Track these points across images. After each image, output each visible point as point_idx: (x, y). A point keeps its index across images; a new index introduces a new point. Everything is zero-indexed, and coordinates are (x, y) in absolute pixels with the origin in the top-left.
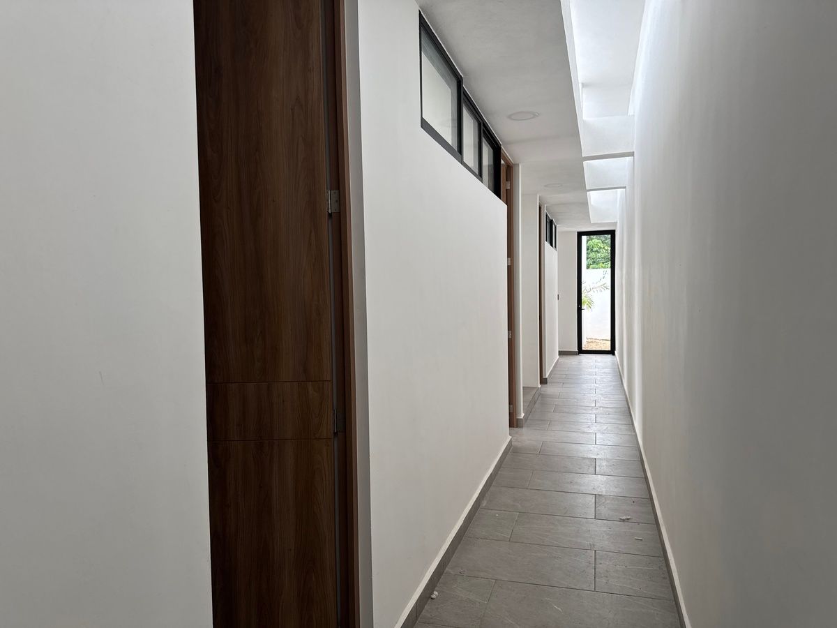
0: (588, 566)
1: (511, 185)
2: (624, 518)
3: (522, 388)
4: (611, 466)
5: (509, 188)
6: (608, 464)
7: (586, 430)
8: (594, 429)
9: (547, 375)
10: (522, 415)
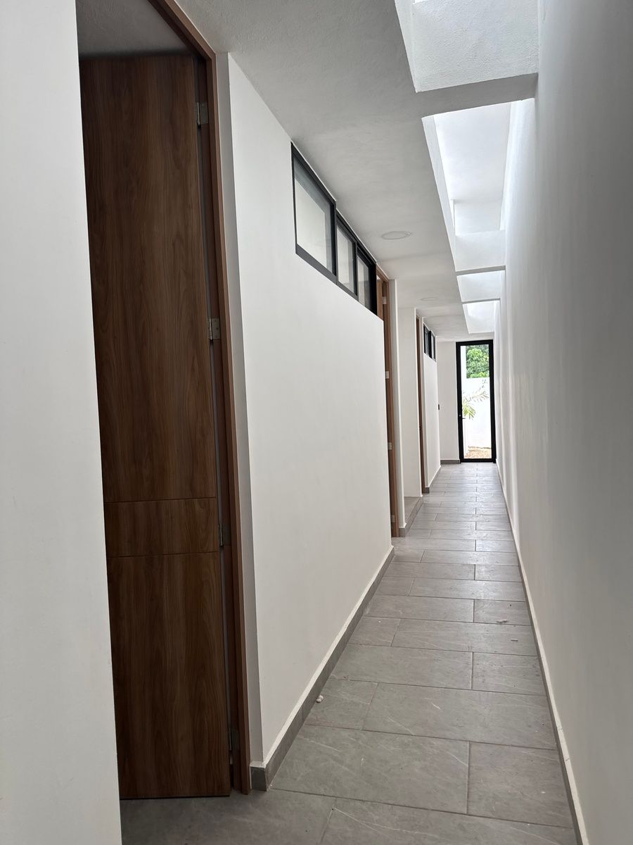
0: (466, 667)
1: (388, 301)
2: (501, 621)
3: (403, 498)
4: (489, 571)
5: (385, 303)
6: (486, 569)
7: (467, 537)
8: (474, 536)
9: (429, 485)
10: (404, 525)
